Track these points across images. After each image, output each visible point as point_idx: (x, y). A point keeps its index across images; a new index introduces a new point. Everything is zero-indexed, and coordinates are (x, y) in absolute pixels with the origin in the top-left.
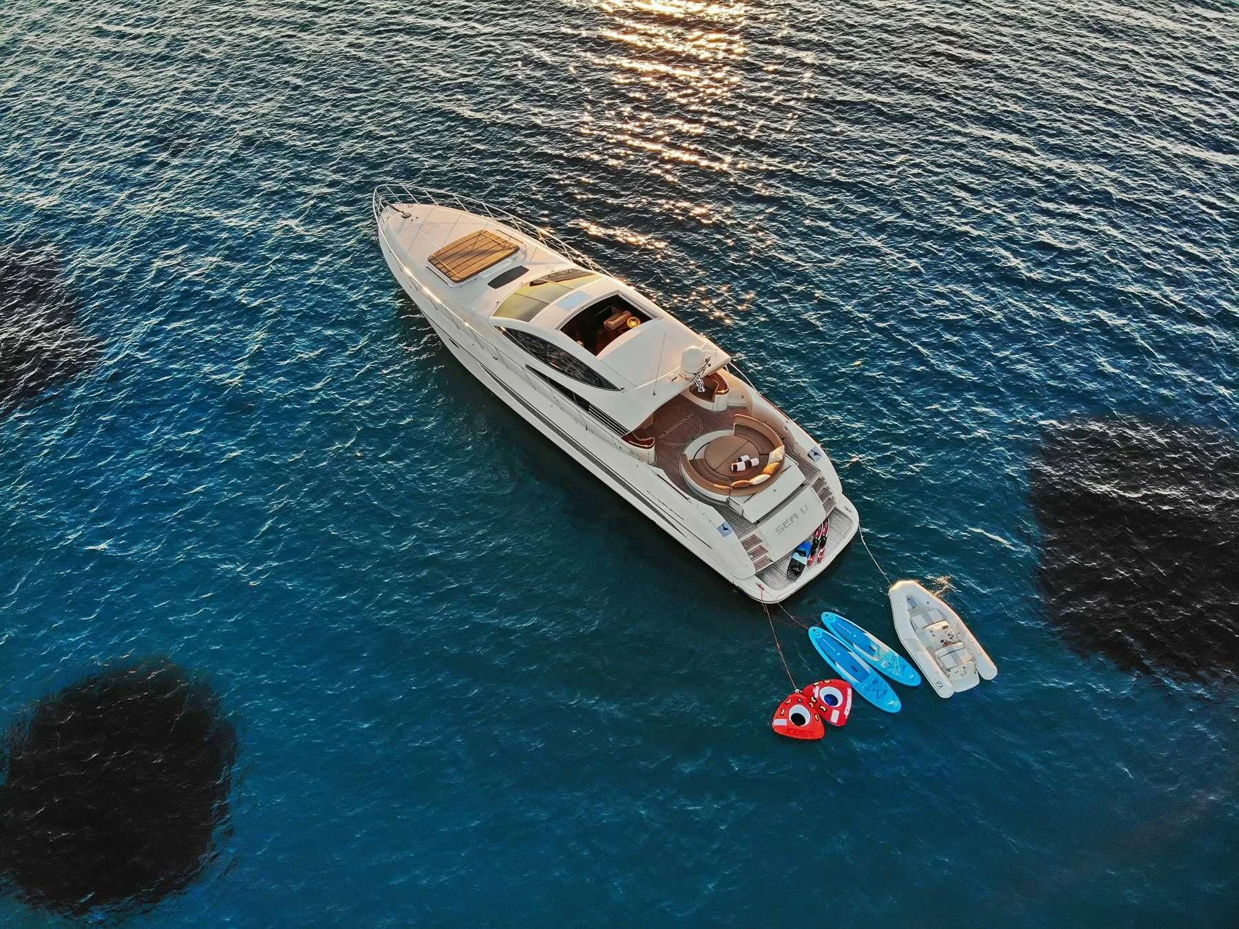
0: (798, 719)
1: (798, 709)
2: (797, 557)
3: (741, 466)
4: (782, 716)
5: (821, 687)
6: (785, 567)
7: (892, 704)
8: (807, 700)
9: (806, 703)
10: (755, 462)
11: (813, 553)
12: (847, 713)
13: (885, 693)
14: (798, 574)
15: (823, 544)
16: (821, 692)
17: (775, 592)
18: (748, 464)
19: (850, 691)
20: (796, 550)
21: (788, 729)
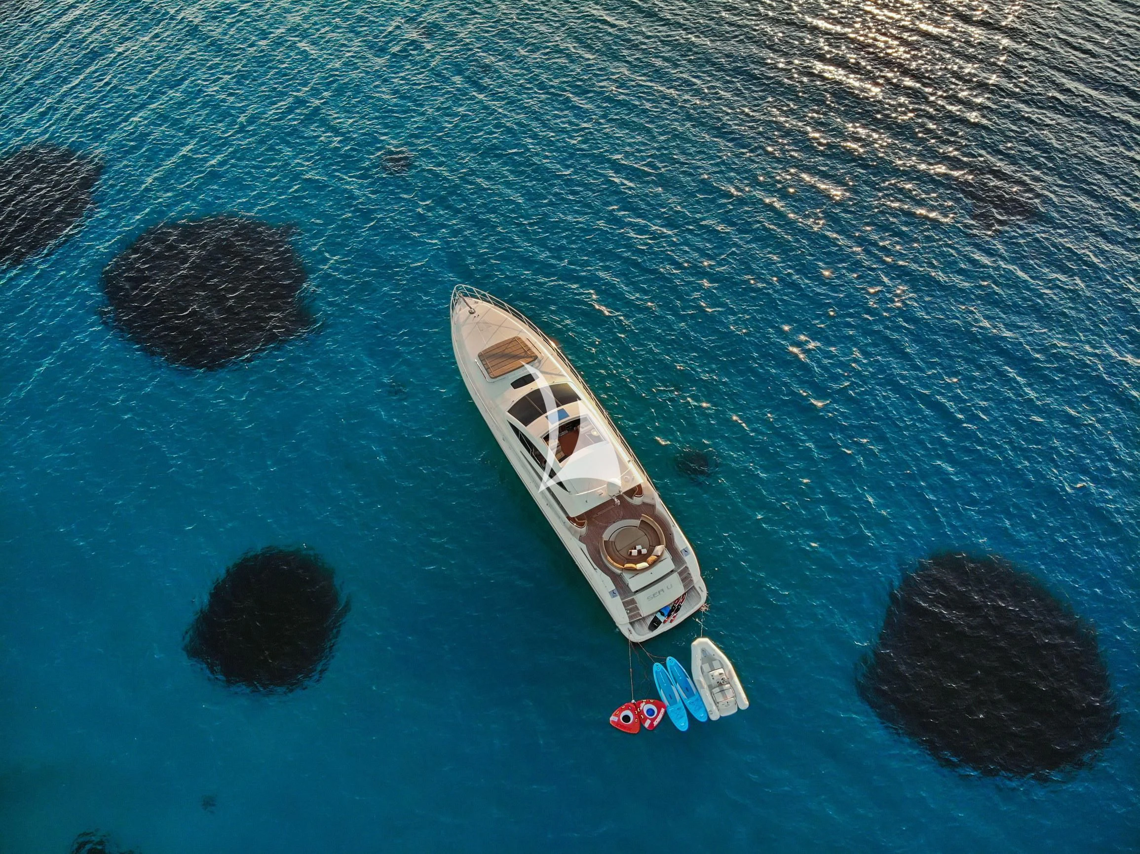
0: (627, 718)
1: (628, 713)
2: (659, 616)
3: (635, 552)
4: (616, 715)
5: (647, 703)
6: (649, 621)
7: (682, 725)
8: (635, 708)
9: (633, 711)
10: (644, 551)
11: (669, 615)
12: (655, 723)
13: (682, 717)
14: (656, 628)
15: (678, 610)
16: (645, 707)
17: (639, 635)
18: (639, 552)
19: (663, 710)
20: (660, 611)
21: (618, 723)
